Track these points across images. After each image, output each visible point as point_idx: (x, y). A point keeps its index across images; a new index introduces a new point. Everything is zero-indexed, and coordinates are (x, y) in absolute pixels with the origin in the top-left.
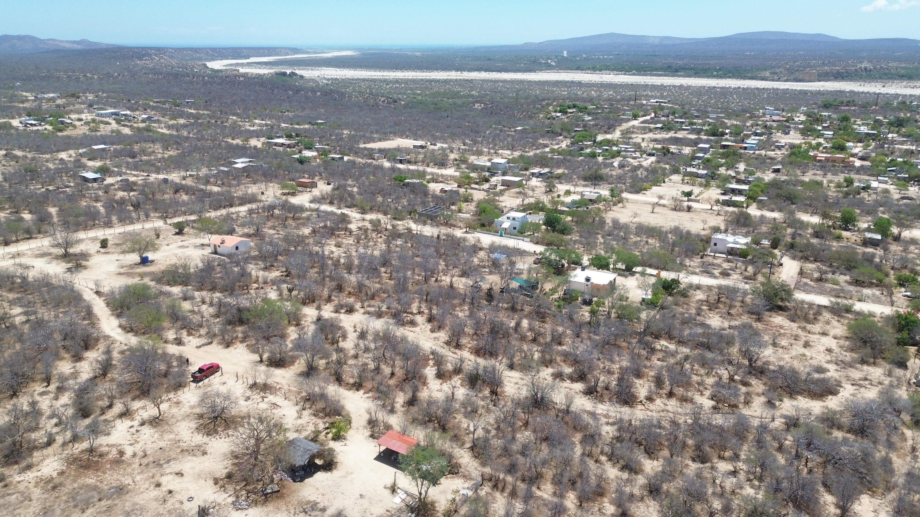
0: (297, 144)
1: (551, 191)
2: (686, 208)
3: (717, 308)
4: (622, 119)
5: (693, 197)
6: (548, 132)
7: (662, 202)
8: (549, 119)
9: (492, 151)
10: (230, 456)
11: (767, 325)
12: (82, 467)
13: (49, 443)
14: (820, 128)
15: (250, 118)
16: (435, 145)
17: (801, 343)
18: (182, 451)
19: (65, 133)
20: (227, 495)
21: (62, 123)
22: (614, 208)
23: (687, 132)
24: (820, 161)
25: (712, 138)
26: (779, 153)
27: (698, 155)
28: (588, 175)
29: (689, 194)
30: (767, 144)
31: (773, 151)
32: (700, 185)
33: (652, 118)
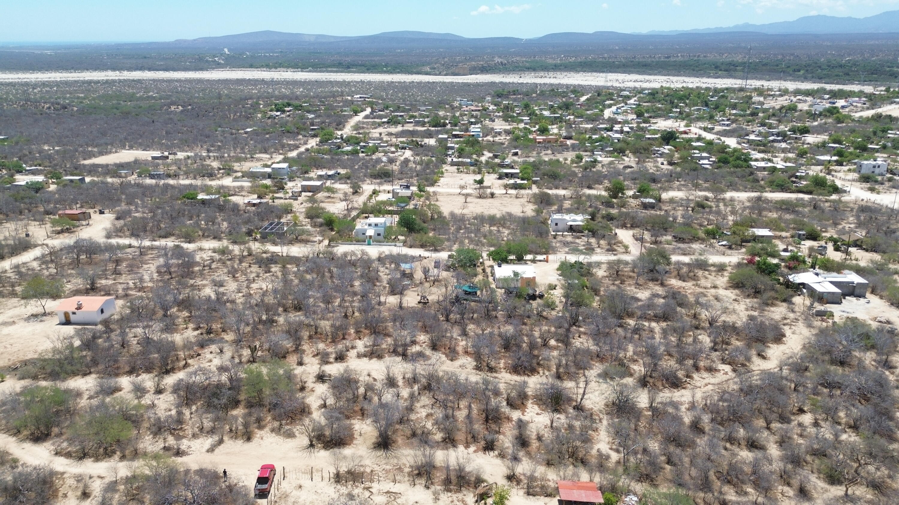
1: (357, 192)
2: (489, 195)
4: (345, 115)
5: (484, 184)
7: (465, 191)
16: (175, 154)
27: (449, 145)
28: (376, 172)
29: (481, 182)
30: (487, 131)
31: (496, 137)
32: (474, 172)
33: (371, 113)
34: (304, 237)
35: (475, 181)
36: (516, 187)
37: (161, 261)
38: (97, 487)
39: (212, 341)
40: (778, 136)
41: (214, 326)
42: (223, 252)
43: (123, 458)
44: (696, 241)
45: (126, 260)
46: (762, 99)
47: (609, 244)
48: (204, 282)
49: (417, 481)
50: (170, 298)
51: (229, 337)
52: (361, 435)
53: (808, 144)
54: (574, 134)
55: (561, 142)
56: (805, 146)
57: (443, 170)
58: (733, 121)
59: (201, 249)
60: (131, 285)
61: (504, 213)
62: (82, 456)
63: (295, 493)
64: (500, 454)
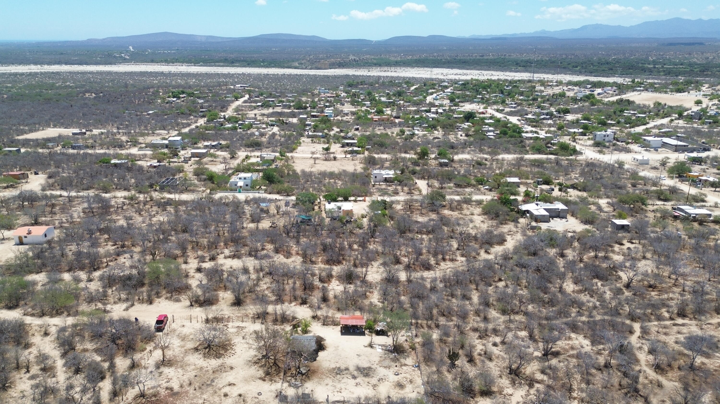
1: (234, 157)
2: (333, 159)
3: (414, 212)
4: (227, 101)
6: (178, 113)
10: (251, 364)
14: (359, 100)
16: (91, 131)
17: (468, 221)
20: (280, 383)
23: (280, 107)
26: (348, 117)
27: (307, 123)
28: (249, 143)
29: (327, 149)
30: (338, 113)
31: (344, 117)
32: (324, 143)
33: (249, 99)
34: (192, 188)
35: (323, 148)
36: (352, 152)
37: (86, 205)
38: (53, 330)
39: (125, 252)
40: (547, 115)
41: (126, 243)
42: (131, 198)
43: (69, 315)
44: (469, 186)
45: (59, 205)
46: (542, 88)
47: (410, 190)
48: (118, 217)
49: (256, 321)
50: (94, 227)
51: (138, 249)
52: (223, 299)
53: (568, 121)
54: (401, 115)
55: (392, 120)
56: (565, 122)
57: (301, 141)
58: (519, 105)
59: (115, 197)
60: (64, 220)
61: (341, 170)
62: (42, 314)
63: (180, 329)
64: (310, 306)
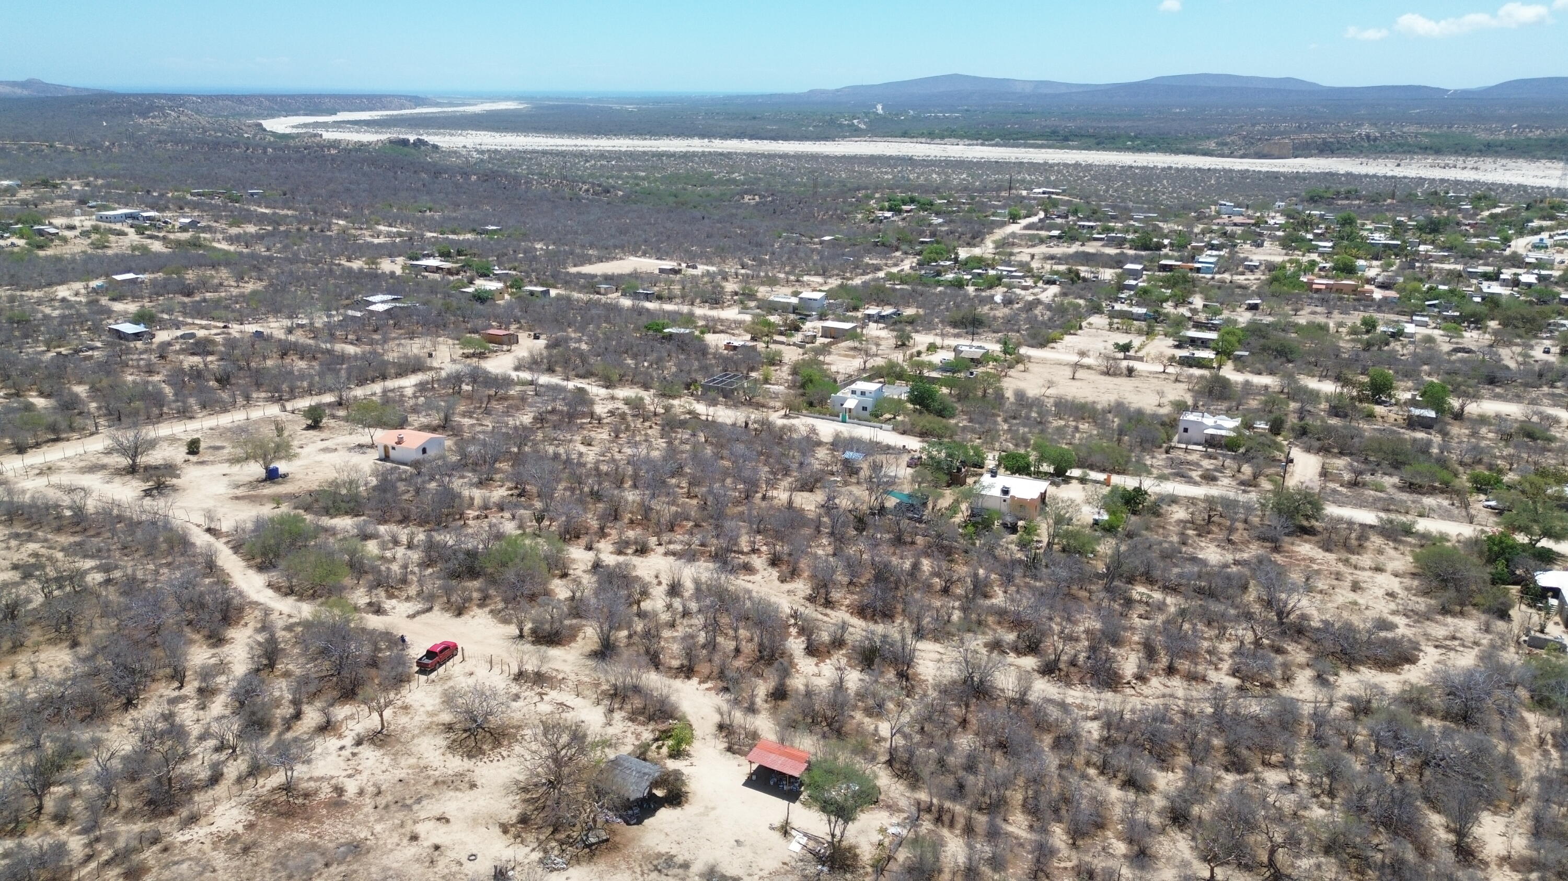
0: (463, 268)
1: (903, 345)
2: (1125, 372)
3: (1209, 533)
4: (993, 222)
5: (1132, 353)
6: (876, 244)
7: (1086, 361)
8: (872, 221)
9: (792, 278)
10: (514, 788)
11: (1291, 557)
12: (281, 814)
13: (215, 779)
14: (1310, 236)
15: (370, 224)
16: (695, 267)
17: (1348, 584)
18: (436, 783)
19: (50, 252)
20: (528, 849)
21: (41, 233)
22: (1012, 372)
23: (1100, 243)
24: (1318, 291)
25: (1143, 253)
26: (1252, 277)
27: (1128, 282)
28: (959, 316)
29: (1126, 348)
30: (1232, 264)
31: (1242, 274)
32: (1139, 331)
33: (1041, 220)
35: (1117, 345)
36: (1187, 361)
37: (551, 405)
38: (279, 624)
39: (515, 506)
41: (531, 489)
42: (635, 404)
43: (323, 603)
44: (1441, 492)
45: (513, 398)
47: (1258, 474)
49: (604, 702)
52: (583, 638)
55: (1366, 292)
57: (1085, 323)
59: (613, 398)
60: (490, 428)
62: (289, 592)
63: (462, 678)
64: (733, 699)
